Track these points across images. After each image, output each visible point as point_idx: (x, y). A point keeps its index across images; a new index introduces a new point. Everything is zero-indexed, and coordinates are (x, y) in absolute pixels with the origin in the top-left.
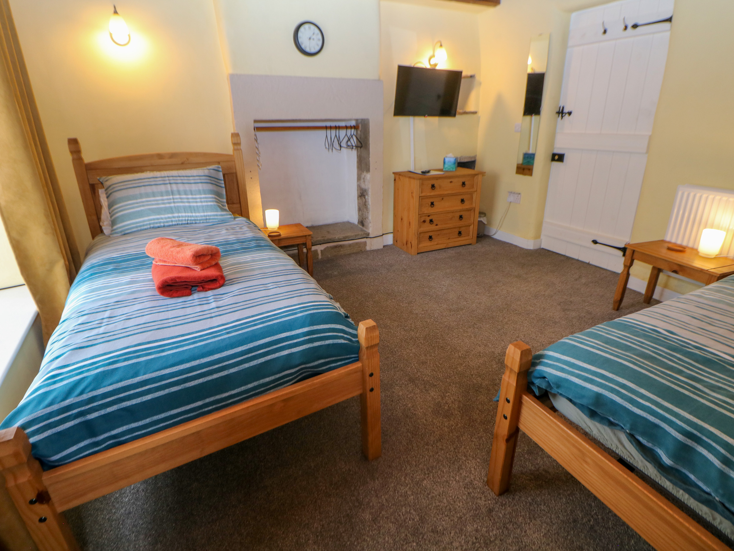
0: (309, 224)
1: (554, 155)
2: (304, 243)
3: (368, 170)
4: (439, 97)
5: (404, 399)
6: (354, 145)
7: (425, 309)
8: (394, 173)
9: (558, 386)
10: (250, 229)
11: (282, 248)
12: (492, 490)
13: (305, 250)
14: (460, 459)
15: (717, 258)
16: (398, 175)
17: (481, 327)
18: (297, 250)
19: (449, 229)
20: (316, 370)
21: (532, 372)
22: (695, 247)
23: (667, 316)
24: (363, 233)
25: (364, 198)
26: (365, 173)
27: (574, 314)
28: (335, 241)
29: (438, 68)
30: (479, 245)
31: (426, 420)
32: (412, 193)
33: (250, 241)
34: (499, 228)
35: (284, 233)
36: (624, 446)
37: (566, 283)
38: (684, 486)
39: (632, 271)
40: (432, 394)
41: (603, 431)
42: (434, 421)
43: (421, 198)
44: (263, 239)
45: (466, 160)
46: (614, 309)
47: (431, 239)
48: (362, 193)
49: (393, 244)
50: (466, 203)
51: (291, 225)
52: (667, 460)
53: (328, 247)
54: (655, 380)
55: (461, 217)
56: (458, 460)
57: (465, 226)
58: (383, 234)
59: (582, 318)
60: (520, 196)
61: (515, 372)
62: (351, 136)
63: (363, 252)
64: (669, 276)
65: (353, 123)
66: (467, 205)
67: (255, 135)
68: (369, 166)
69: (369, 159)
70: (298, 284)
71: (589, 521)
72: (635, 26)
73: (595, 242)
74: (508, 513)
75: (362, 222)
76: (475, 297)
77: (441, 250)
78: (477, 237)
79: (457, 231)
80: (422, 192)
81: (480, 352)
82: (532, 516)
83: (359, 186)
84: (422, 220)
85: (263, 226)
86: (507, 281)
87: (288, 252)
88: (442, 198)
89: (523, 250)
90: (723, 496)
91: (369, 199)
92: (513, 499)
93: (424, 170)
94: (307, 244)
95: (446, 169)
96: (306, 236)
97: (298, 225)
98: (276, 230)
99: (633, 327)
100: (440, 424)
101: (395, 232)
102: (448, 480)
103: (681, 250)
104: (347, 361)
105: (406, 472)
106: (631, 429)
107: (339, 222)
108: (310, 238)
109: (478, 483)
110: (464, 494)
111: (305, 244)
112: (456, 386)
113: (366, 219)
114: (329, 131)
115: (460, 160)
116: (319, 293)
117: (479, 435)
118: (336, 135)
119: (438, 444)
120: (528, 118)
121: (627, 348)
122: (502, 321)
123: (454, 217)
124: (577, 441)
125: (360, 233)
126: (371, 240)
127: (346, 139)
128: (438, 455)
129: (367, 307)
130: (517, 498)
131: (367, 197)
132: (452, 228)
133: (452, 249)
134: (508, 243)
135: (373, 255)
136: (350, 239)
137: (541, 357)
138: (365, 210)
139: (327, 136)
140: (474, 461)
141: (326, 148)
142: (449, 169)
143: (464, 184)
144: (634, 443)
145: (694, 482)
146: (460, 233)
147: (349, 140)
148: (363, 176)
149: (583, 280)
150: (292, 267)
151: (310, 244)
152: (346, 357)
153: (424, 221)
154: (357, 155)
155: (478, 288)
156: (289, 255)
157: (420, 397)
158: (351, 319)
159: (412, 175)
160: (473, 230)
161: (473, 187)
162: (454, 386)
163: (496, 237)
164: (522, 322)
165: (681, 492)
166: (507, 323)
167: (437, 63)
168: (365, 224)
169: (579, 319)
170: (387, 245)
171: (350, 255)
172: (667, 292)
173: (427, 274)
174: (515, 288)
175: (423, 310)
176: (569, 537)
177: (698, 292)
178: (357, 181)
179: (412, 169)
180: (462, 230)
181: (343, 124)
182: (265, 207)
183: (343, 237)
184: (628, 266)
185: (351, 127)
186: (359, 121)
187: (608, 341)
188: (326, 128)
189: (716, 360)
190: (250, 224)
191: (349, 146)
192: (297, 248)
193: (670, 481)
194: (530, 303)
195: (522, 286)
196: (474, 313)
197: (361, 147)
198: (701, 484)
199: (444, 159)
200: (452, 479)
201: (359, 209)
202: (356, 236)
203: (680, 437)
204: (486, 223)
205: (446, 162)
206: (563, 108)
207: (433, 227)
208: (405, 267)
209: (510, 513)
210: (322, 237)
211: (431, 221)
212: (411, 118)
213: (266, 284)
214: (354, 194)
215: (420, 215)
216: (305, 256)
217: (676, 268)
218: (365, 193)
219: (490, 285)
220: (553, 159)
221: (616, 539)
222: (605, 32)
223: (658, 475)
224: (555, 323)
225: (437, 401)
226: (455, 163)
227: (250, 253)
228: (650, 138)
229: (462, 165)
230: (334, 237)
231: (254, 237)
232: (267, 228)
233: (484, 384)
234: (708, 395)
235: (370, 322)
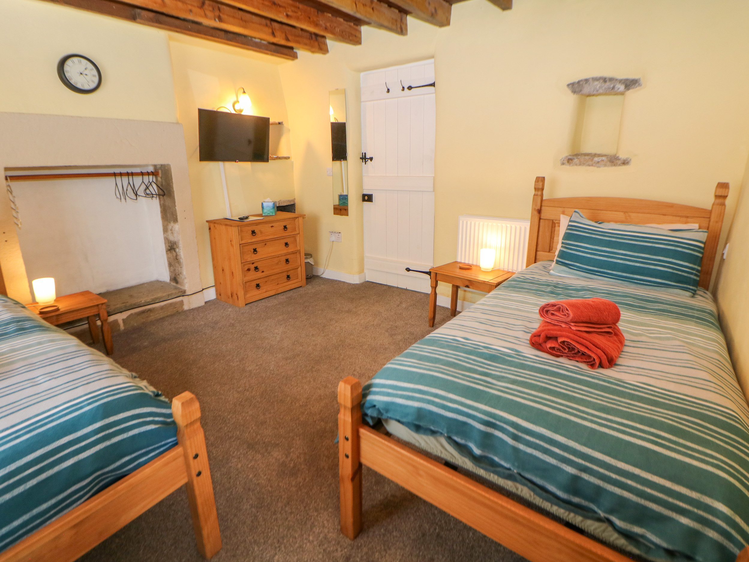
0: (103, 290)
1: (364, 196)
2: (96, 315)
3: (176, 220)
4: (250, 142)
5: (244, 471)
6: (154, 193)
7: (259, 363)
8: (207, 221)
9: (387, 411)
10: (6, 309)
11: (58, 326)
12: (347, 536)
13: (99, 323)
14: (311, 516)
15: (493, 271)
16: (213, 224)
17: (319, 370)
18: (87, 324)
19: (276, 274)
20: (120, 471)
21: (364, 404)
22: (478, 265)
23: (463, 326)
24: (177, 291)
25: (174, 252)
26: (172, 224)
27: (399, 337)
28: (142, 305)
29: (243, 113)
30: (309, 287)
31: (271, 487)
32: (231, 241)
33: (8, 324)
34: (326, 267)
35: (63, 306)
36: (446, 450)
37: (390, 310)
38: (492, 469)
39: (438, 290)
40: (275, 455)
41: (429, 442)
42: (280, 484)
43: (242, 246)
44: (28, 319)
45: (285, 204)
46: (430, 326)
47: (258, 287)
48: (171, 246)
49: (217, 298)
50: (291, 246)
51: (74, 294)
52: (477, 451)
53: (132, 314)
54: (459, 383)
55: (287, 261)
56: (310, 518)
57: (293, 269)
58: (203, 290)
59: (407, 340)
60: (340, 234)
61: (349, 408)
62: (149, 183)
63: (180, 313)
64: (465, 291)
65: (151, 169)
66: (291, 249)
67: (9, 186)
68: (177, 216)
69: (175, 208)
70: (84, 368)
71: (435, 529)
72: (410, 88)
73: (408, 270)
74: (365, 554)
75: (175, 279)
76: (310, 340)
77: (271, 297)
78: (307, 278)
79: (285, 275)
80: (242, 240)
81: (320, 396)
82: (386, 548)
83: (166, 239)
84: (246, 269)
85: (31, 301)
86: (339, 318)
87: (69, 330)
88: (264, 243)
89: (351, 285)
90: (518, 467)
91: (180, 252)
92: (368, 537)
93: (241, 216)
94: (101, 315)
95: (265, 213)
96: (98, 305)
97: (87, 293)
98: (52, 303)
99: (439, 340)
100: (287, 486)
101: (217, 285)
102: (301, 544)
103: (467, 268)
104: (162, 449)
105: (254, 554)
106: (448, 432)
107: (145, 282)
108: (104, 306)
109: (332, 535)
110: (320, 553)
111: (98, 316)
112: (300, 439)
113: (180, 275)
114: (118, 179)
115: (279, 204)
116: (116, 375)
117: (328, 483)
118: (129, 183)
119: (287, 509)
120: (338, 163)
121: (437, 361)
122: (338, 359)
123: (280, 261)
124: (410, 458)
125: (174, 292)
126: (189, 297)
127: (143, 187)
128: (287, 521)
129: (190, 375)
130: (371, 534)
131: (177, 250)
132: (278, 273)
133: (282, 294)
134: (336, 281)
135: (193, 315)
136: (162, 300)
137: (369, 386)
138: (177, 265)
139: (116, 184)
140: (325, 513)
141: (117, 198)
142: (269, 214)
143: (285, 227)
144: (452, 444)
145: (498, 463)
146: (288, 277)
147: (147, 188)
148: (170, 227)
149: (404, 305)
150: (74, 349)
151: (106, 314)
152: (160, 444)
153: (249, 270)
154: (160, 205)
155: (312, 330)
156: (72, 334)
157: (262, 463)
158: (163, 397)
159: (228, 222)
160: (301, 273)
161: (294, 229)
162: (298, 438)
163: (324, 276)
164: (357, 355)
165: (492, 475)
166: (343, 359)
167: (242, 108)
168: (179, 280)
169: (404, 341)
170: (209, 301)
171: (163, 319)
172: (466, 303)
173: (258, 325)
174: (347, 324)
175: (257, 366)
176: (421, 554)
177: (483, 300)
178: (164, 233)
179: (228, 216)
180: (290, 273)
181: (138, 170)
182: (32, 275)
183: (152, 299)
184: (434, 287)
185: (148, 174)
186: (158, 167)
187: (421, 358)
188: (115, 175)
189: (499, 355)
190: (6, 302)
191: (148, 194)
192: (87, 322)
193: (483, 468)
194: (361, 335)
195: (353, 320)
196: (311, 356)
197: (163, 195)
198: (503, 463)
199: (262, 204)
200: (305, 541)
201: (170, 265)
202: (169, 295)
203: (482, 427)
204: (313, 264)
205: (265, 208)
206: (365, 153)
207: (259, 274)
208: (233, 322)
209: (367, 553)
210: (123, 303)
211: (256, 268)
212: (221, 164)
213: (34, 378)
214: (162, 248)
215: (243, 263)
216: (100, 330)
217: (467, 283)
218: (175, 246)
219: (323, 325)
220: (364, 200)
221: (458, 537)
222: (388, 91)
223: (475, 467)
224: (386, 349)
225: (281, 461)
226: (274, 208)
227: (7, 341)
228: (434, 178)
229: (281, 209)
230: (139, 301)
231: (14, 318)
232: (37, 303)
233: (328, 427)
234: (496, 385)
235: (187, 395)
